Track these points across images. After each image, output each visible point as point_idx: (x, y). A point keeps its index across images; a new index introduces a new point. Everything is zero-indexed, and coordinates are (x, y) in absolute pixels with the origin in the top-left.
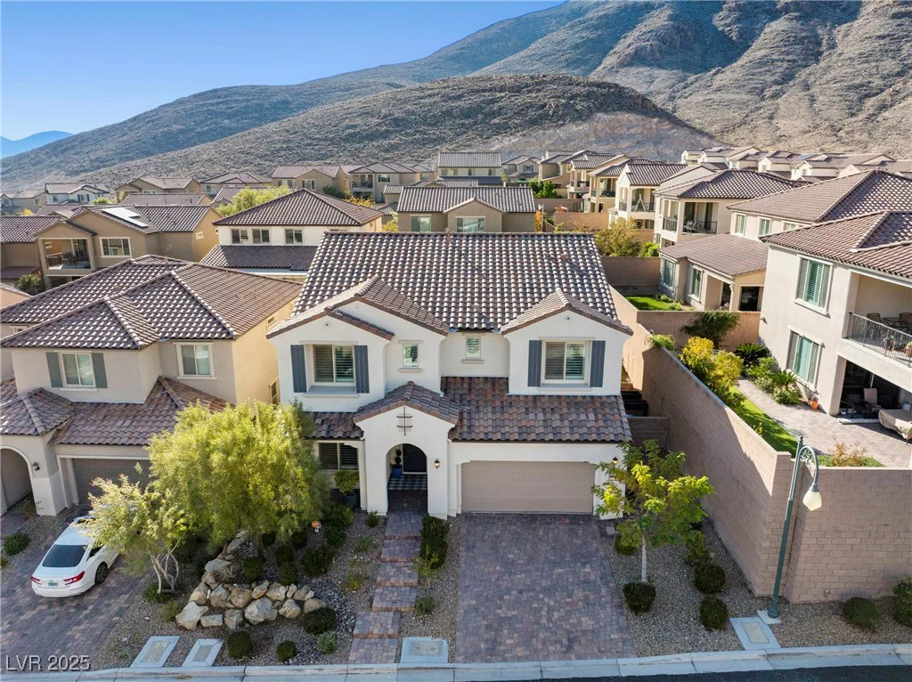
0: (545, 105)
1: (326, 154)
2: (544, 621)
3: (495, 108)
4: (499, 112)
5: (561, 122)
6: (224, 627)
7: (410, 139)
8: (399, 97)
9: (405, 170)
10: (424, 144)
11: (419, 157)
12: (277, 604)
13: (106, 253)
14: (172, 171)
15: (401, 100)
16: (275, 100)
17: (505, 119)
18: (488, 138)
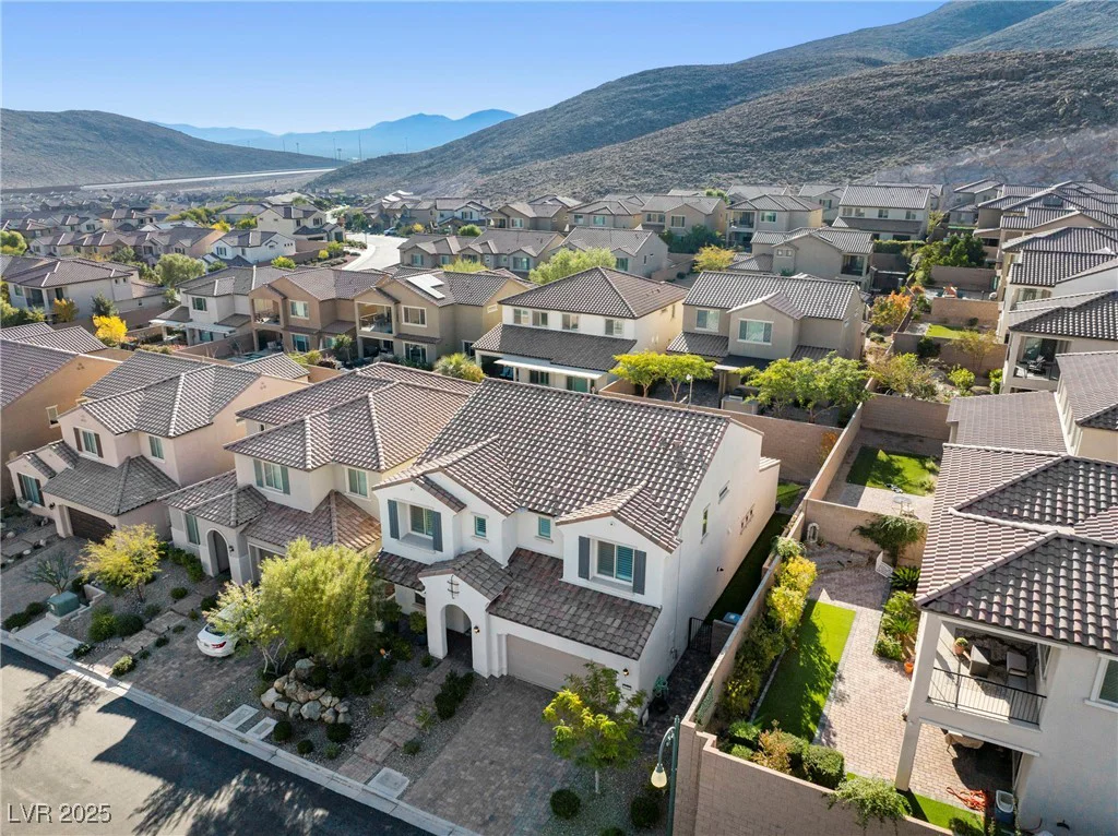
0: (1054, 101)
1: (740, 165)
2: (487, 794)
3: (978, 105)
4: (982, 112)
5: (1073, 126)
6: (286, 714)
7: (849, 146)
8: (851, 86)
9: (798, 207)
10: (866, 155)
11: (855, 172)
12: (324, 709)
13: (407, 321)
14: (571, 178)
15: (853, 91)
16: (710, 85)
17: (989, 120)
18: (955, 148)
